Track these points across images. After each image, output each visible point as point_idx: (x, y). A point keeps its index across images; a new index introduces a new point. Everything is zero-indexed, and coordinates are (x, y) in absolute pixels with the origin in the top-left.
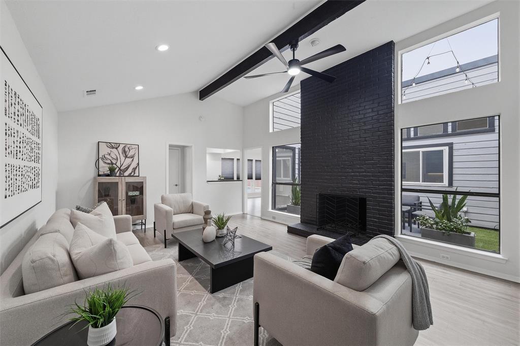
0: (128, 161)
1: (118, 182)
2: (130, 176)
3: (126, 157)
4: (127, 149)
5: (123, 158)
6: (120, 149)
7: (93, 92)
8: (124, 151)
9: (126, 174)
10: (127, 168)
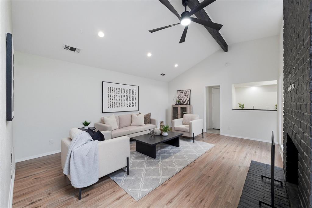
0: (186, 97)
1: (178, 107)
2: (186, 104)
3: (185, 96)
4: (186, 92)
5: (184, 96)
6: (184, 93)
7: (164, 75)
8: (185, 94)
9: (185, 104)
10: (185, 101)
